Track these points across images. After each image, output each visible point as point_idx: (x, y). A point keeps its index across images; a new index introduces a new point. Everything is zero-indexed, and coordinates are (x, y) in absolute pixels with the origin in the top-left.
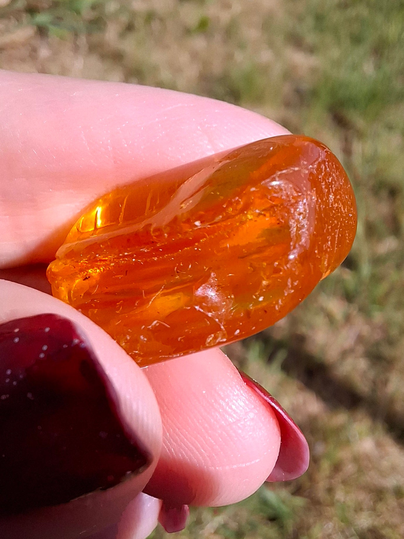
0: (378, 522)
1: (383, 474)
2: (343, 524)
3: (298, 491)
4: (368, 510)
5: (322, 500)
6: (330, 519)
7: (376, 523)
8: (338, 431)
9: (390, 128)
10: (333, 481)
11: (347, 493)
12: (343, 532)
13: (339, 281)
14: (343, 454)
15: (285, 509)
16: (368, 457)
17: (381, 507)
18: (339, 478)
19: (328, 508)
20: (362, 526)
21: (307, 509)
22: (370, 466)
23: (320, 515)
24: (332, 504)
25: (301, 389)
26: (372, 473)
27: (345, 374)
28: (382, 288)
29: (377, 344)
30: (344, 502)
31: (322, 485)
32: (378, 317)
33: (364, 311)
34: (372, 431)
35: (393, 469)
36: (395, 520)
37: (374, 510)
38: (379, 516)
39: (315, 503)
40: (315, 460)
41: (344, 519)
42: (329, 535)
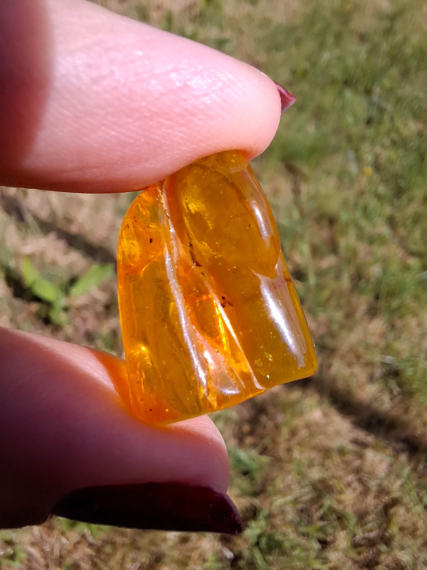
0: (326, 475)
1: (329, 437)
2: (299, 477)
3: (264, 451)
4: (319, 465)
5: (283, 458)
6: (289, 473)
7: (325, 476)
8: (293, 404)
9: (328, 173)
10: (291, 443)
11: (302, 452)
12: (299, 483)
14: (298, 422)
15: (254, 465)
16: (317, 424)
17: (328, 463)
18: (296, 440)
19: (287, 464)
20: (314, 478)
21: (271, 465)
22: (319, 431)
23: (281, 470)
24: (290, 461)
26: (321, 437)
28: (325, 294)
29: (322, 337)
30: (300, 460)
31: (282, 446)
32: (322, 316)
33: (312, 312)
34: (320, 403)
35: (338, 433)
36: (340, 473)
37: (323, 465)
38: (327, 470)
39: (277, 461)
40: (277, 427)
41: (300, 473)
42: (289, 486)
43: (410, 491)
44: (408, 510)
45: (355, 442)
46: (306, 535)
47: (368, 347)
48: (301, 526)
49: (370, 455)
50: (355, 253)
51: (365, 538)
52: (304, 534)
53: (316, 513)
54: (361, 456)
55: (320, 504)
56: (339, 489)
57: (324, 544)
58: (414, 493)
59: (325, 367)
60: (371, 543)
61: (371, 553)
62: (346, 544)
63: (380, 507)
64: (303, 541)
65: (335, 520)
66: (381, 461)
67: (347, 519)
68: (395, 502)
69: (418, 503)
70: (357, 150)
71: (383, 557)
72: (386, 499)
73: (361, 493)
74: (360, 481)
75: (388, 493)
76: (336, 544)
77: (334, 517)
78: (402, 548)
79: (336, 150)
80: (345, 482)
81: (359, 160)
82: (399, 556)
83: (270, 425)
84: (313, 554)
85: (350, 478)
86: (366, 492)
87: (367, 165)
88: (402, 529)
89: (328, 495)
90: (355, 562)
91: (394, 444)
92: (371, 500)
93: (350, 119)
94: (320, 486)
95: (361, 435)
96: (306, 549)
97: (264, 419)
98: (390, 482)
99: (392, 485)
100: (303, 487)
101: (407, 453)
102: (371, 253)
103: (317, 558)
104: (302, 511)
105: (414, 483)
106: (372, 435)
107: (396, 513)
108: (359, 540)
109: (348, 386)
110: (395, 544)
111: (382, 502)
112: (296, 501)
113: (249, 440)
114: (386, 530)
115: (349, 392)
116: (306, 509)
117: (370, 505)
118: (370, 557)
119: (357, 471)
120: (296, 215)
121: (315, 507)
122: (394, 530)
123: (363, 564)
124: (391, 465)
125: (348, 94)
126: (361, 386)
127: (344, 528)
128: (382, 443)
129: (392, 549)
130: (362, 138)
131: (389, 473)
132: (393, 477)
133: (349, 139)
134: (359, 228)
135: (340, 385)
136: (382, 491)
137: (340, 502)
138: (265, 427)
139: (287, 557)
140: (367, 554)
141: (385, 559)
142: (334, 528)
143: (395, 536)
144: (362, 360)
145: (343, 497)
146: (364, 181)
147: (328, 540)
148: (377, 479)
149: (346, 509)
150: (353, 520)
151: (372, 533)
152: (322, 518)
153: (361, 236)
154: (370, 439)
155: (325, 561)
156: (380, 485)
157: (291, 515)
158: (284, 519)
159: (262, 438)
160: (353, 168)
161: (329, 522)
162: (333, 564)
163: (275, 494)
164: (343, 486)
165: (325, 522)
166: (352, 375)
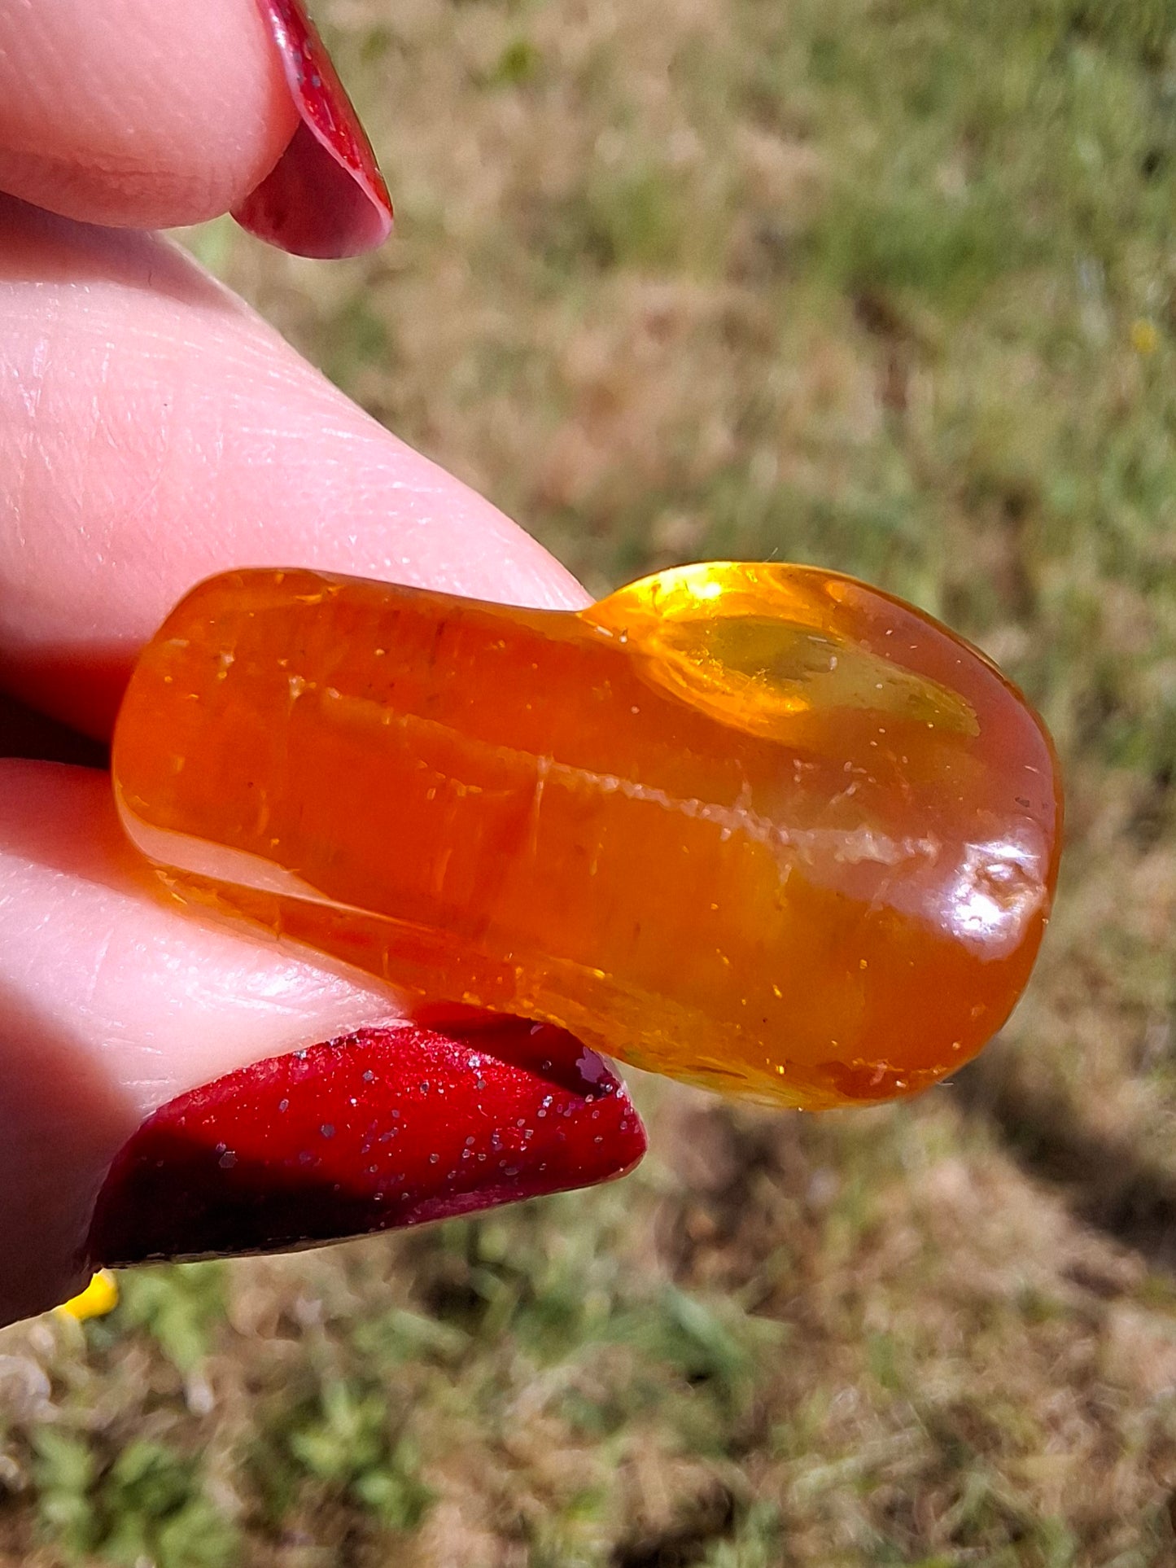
0: (976, 1388)
1: (990, 1257)
2: (885, 1391)
3: (766, 1303)
4: (952, 1353)
5: (828, 1326)
6: (852, 1377)
7: (972, 1390)
8: (877, 1137)
9: (1008, 336)
10: (859, 1276)
11: (896, 1307)
12: (884, 1413)
14: (884, 1203)
15: (732, 1349)
16: (951, 1212)
17: (984, 1345)
18: (876, 1265)
19: (846, 1348)
20: (932, 1398)
21: (790, 1350)
22: (957, 1234)
23: (824, 1365)
24: (856, 1337)
26: (962, 1255)
30: (889, 1332)
31: (829, 1286)
34: (962, 1139)
35: (1018, 1244)
36: (1023, 1382)
37: (967, 1354)
38: (979, 1371)
39: (811, 1335)
40: (813, 1219)
41: (889, 1379)
42: (849, 1422)
45: (1079, 1276)
47: (1128, 948)
48: (886, 1561)
49: (1127, 1324)
50: (1094, 621)
53: (938, 1516)
54: (1094, 1326)
55: (951, 1487)
56: (1018, 1436)
63: (1157, 1503)
65: (1003, 1543)
66: (1162, 1345)
67: (1044, 1542)
70: (1109, 262)
73: (1094, 1454)
74: (1092, 1411)
77: (1001, 1531)
79: (1037, 255)
80: (1041, 1416)
81: (1115, 295)
83: (787, 1210)
85: (1058, 1400)
86: (1108, 1450)
87: (1144, 314)
89: (980, 1457)
92: (1126, 1478)
93: (1088, 152)
94: (955, 1426)
95: (1098, 1253)
97: (766, 1189)
100: (895, 1428)
102: (1148, 624)
104: (890, 1512)
106: (1134, 1252)
109: (1059, 1080)
111: (1162, 1483)
112: (871, 1476)
113: (712, 1262)
115: (1060, 1106)
116: (907, 1506)
117: (1120, 1493)
119: (1084, 1377)
120: (899, 479)
121: (935, 1496)
125: (1086, 60)
126: (1102, 1085)
128: (1167, 1283)
130: (1130, 222)
133: (1085, 219)
134: (1114, 537)
135: (1032, 1078)
136: (1163, 1448)
137: (1020, 1481)
138: (769, 1219)
144: (1107, 993)
145: (1032, 1466)
146: (1130, 373)
148: (1149, 1404)
149: (1042, 1506)
150: (1063, 1546)
152: (958, 1538)
153: (1113, 567)
154: (1127, 1268)
156: (1157, 1427)
157: (853, 1524)
158: (829, 1537)
159: (760, 1254)
160: (1094, 322)
161: (983, 1549)
163: (801, 1450)
164: (1030, 1427)
165: (970, 1550)
166: (1075, 1044)
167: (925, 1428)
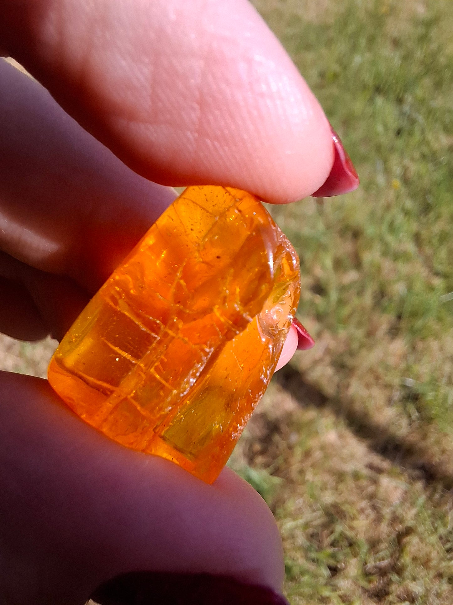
0: (339, 500)
1: (343, 460)
2: (311, 500)
3: (276, 472)
4: (332, 489)
5: (295, 480)
6: (302, 495)
8: (311, 422)
10: (304, 465)
11: (315, 474)
12: (311, 506)
13: (312, 303)
14: (312, 443)
15: (265, 486)
16: (332, 446)
17: (341, 487)
18: (310, 461)
19: (300, 486)
20: (326, 502)
21: (283, 486)
22: (334, 453)
23: (293, 492)
24: (303, 483)
25: (279, 391)
26: (335, 459)
27: (315, 378)
28: (346, 311)
29: (342, 355)
30: (313, 482)
31: (295, 467)
32: (342, 333)
33: (332, 329)
34: (336, 425)
35: (352, 456)
36: (353, 498)
37: (336, 489)
38: (340, 494)
39: (289, 482)
40: (290, 448)
41: (312, 496)
42: (300, 509)
43: (425, 520)
44: (422, 540)
45: (370, 466)
46: (316, 560)
47: (387, 368)
48: (311, 551)
49: (385, 481)
50: (379, 269)
51: (376, 567)
52: (313, 560)
53: (326, 538)
54: (375, 482)
55: (331, 529)
56: (351, 514)
57: (334, 571)
58: (428, 523)
59: (343, 387)
60: (382, 572)
61: (382, 582)
62: (356, 571)
63: (393, 536)
64: (312, 567)
65: (346, 547)
66: (396, 488)
67: (359, 547)
68: (409, 531)
69: (432, 533)
70: (385, 162)
71: (393, 587)
72: (400, 527)
73: (374, 521)
74: (374, 507)
75: (402, 522)
76: (346, 571)
77: (345, 543)
78: (414, 579)
79: (364, 159)
80: (359, 508)
81: (387, 171)
82: (411, 586)
83: (283, 444)
84: (322, 581)
85: (364, 504)
86: (379, 519)
87: (396, 177)
88: (415, 559)
89: (340, 520)
90: (365, 590)
91: (410, 471)
92: (384, 528)
93: (380, 128)
94: (332, 510)
95: (377, 460)
96: (315, 576)
97: (277, 438)
98: (404, 510)
99: (406, 513)
100: (314, 511)
101: (424, 481)
102: (395, 270)
103: (326, 584)
104: (312, 536)
105: (430, 512)
106: (388, 460)
107: (409, 543)
108: (370, 568)
109: (365, 408)
110: (407, 574)
111: (395, 530)
112: (307, 525)
113: (260, 460)
114: (398, 559)
115: (366, 415)
116: (317, 534)
117: (382, 532)
118: (380, 587)
119: (372, 497)
120: (321, 226)
121: (326, 532)
122: (406, 559)
123: (372, 594)
124: (406, 492)
125: (379, 101)
126: (379, 409)
127: (355, 555)
128: (398, 469)
129: (403, 579)
130: (392, 149)
131: (404, 501)
132: (407, 504)
133: (379, 148)
134: (386, 244)
135: (358, 406)
136: (395, 519)
137: (352, 528)
138: (277, 447)
139: (296, 584)
140: (377, 583)
141: (396, 589)
142: (345, 555)
143: (407, 566)
144: (381, 381)
145: (355, 523)
146: (391, 195)
147: (339, 566)
148: (392, 506)
149: (358, 536)
150: (365, 548)
151: (384, 561)
152: (333, 545)
153: (385, 253)
154: (385, 464)
155: (335, 589)
156: (394, 513)
157: (301, 540)
158: (293, 543)
159: (275, 457)
160: (381, 179)
161: (340, 548)
162: (342, 591)
163: (285, 517)
164: (355, 512)
165: (336, 549)
166: (370, 396)
167: (323, 511)
